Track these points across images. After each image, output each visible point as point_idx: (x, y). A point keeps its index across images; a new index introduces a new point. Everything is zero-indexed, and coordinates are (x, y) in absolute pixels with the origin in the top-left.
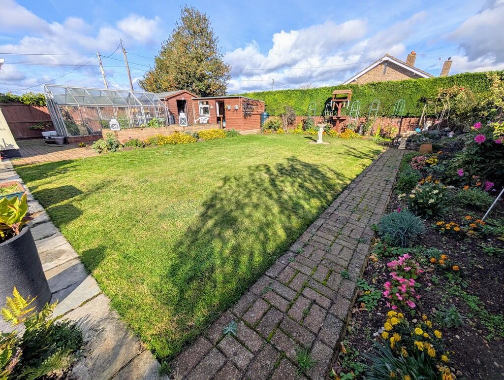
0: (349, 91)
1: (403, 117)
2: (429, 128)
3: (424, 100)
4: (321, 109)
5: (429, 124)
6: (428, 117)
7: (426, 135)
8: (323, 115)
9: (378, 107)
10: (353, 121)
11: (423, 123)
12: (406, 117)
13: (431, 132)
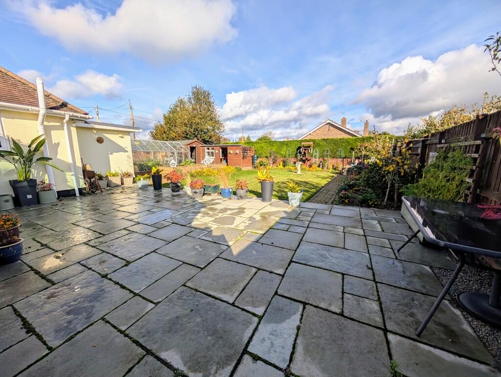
0: (311, 143)
1: (344, 158)
2: (358, 164)
3: (352, 149)
4: (294, 153)
5: (357, 162)
6: (356, 158)
7: (356, 167)
8: (296, 157)
9: (329, 152)
10: (316, 160)
11: (354, 161)
12: (345, 158)
13: (359, 166)
